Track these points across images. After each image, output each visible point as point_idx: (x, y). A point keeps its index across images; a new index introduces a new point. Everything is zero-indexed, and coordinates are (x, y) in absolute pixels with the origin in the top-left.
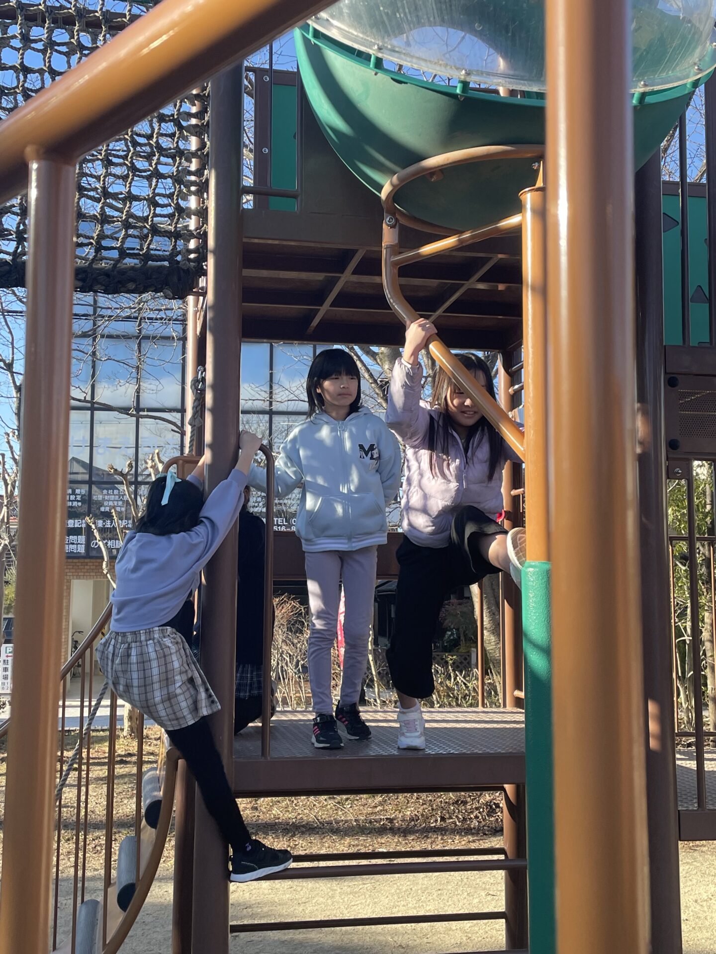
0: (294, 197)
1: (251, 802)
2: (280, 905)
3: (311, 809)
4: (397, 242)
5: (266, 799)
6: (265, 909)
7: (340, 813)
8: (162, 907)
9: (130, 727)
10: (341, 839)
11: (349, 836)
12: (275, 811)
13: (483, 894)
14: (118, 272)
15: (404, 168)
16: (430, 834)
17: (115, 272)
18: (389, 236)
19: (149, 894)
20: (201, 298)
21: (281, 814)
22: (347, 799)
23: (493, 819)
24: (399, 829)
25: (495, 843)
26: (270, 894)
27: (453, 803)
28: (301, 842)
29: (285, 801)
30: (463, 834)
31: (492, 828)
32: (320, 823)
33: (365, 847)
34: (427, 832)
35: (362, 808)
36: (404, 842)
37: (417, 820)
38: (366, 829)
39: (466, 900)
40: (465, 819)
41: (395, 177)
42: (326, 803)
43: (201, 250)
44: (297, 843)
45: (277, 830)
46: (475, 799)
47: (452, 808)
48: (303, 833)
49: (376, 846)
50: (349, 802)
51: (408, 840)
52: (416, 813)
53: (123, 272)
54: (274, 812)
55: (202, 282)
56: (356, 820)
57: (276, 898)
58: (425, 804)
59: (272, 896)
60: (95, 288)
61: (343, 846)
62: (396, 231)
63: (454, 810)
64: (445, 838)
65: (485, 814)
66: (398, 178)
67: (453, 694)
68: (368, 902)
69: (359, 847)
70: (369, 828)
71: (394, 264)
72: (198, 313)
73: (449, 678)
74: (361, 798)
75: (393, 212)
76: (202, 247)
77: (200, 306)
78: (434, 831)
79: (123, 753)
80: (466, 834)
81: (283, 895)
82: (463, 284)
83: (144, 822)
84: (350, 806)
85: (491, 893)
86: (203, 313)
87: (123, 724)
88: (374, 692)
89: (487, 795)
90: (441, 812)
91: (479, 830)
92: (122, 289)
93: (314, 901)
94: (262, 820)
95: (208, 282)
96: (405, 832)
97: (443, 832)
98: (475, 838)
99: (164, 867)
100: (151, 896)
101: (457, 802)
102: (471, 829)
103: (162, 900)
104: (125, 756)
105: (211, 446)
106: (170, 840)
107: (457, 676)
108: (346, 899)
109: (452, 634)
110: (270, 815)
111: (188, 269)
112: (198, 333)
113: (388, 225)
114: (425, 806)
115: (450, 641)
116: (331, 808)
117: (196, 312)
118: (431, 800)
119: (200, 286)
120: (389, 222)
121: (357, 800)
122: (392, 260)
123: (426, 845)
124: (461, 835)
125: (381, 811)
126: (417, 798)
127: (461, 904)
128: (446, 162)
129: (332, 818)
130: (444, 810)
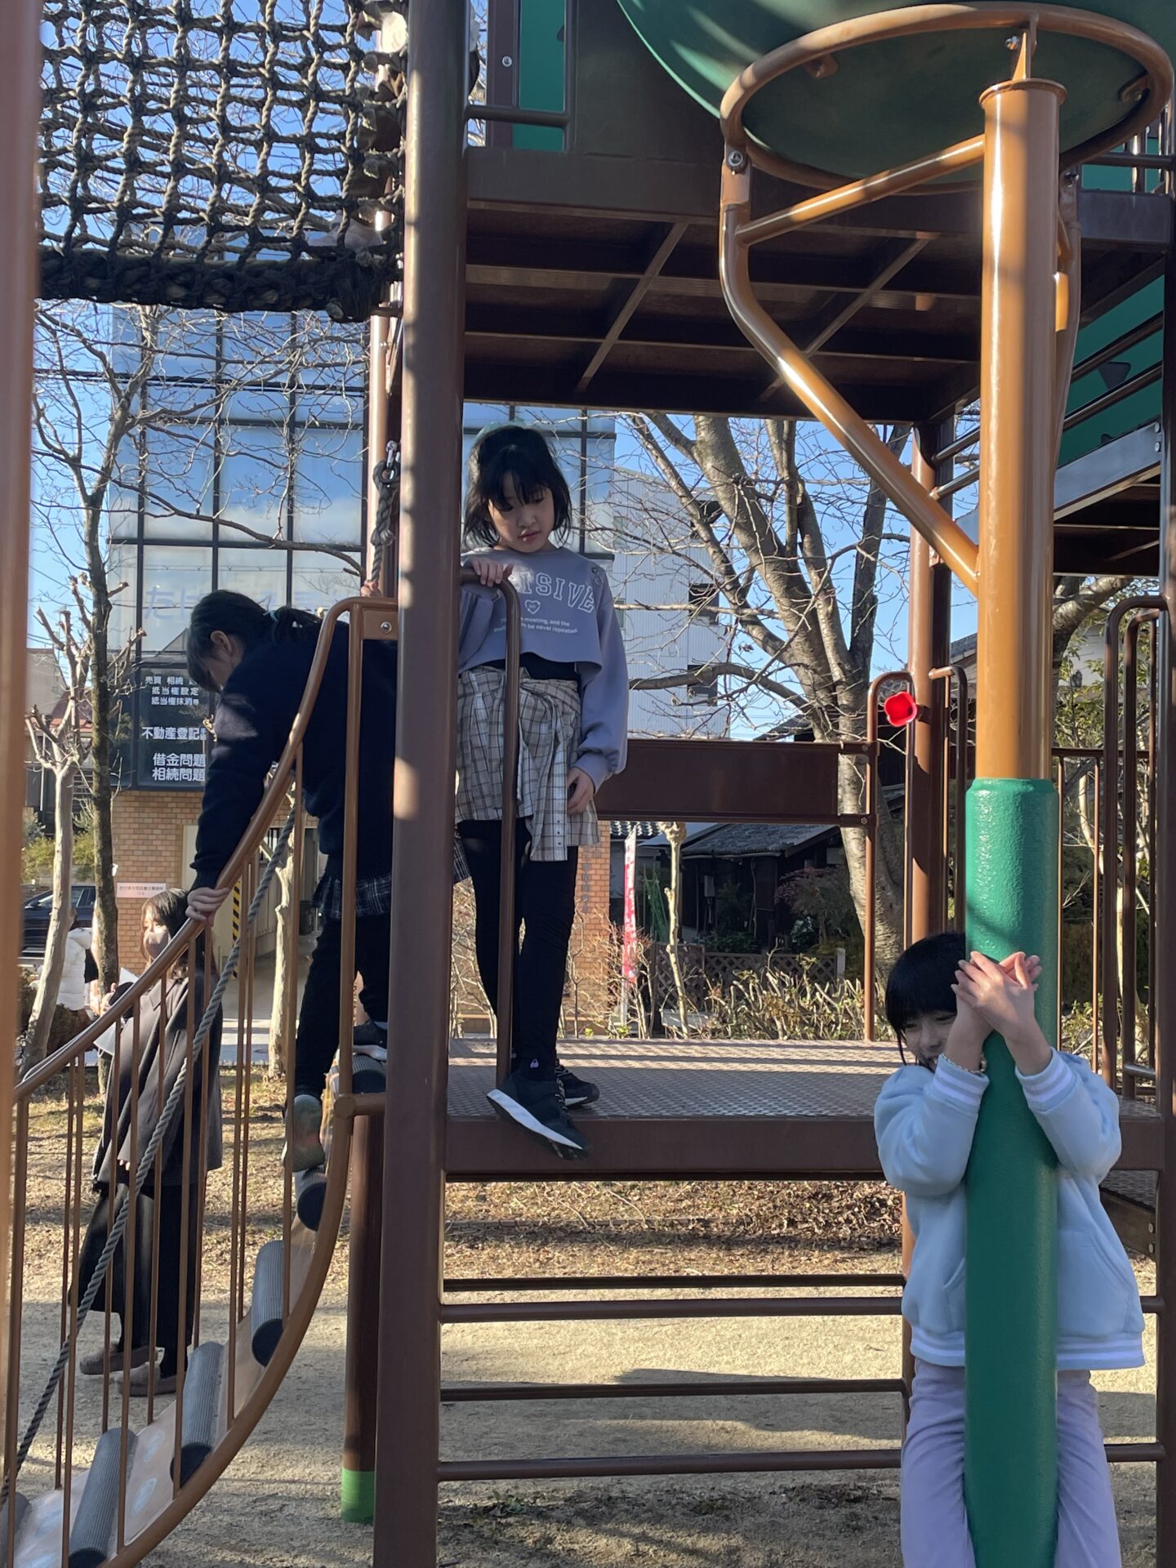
0: (559, 124)
1: (475, 1188)
2: (522, 1355)
3: (573, 1202)
4: (746, 199)
5: (500, 1184)
6: (498, 1363)
7: (622, 1209)
8: (329, 1354)
9: (278, 1062)
10: (624, 1251)
11: (636, 1247)
12: (515, 1203)
13: (860, 1346)
14: (248, 272)
15: (766, 49)
16: (771, 1247)
17: (243, 273)
18: (733, 188)
19: (307, 1333)
20: (393, 320)
21: (525, 1209)
22: (633, 1187)
23: (876, 1224)
24: (719, 1237)
25: (880, 1264)
26: (506, 1338)
27: (809, 1198)
28: (557, 1254)
29: (532, 1188)
30: (825, 1247)
31: (874, 1239)
32: (589, 1224)
33: (663, 1265)
34: (764, 1244)
35: (657, 1201)
36: (727, 1259)
37: (749, 1224)
38: (664, 1235)
39: (831, 1357)
40: (828, 1225)
41: (749, 71)
42: (598, 1193)
43: (393, 234)
44: (550, 1256)
45: (518, 1234)
46: (844, 1192)
47: (808, 1205)
48: (560, 1240)
49: (682, 1263)
50: (636, 1191)
51: (734, 1255)
52: (747, 1211)
53: (258, 271)
54: (512, 1205)
55: (395, 292)
56: (648, 1222)
57: (516, 1345)
58: (763, 1197)
59: (510, 1340)
60: (209, 300)
61: (626, 1263)
62: (746, 178)
63: (810, 1209)
64: (796, 1253)
65: (861, 1216)
66: (756, 73)
67: (809, 1020)
68: (668, 1356)
69: (653, 1266)
70: (669, 1235)
71: (744, 240)
72: (389, 352)
73: (802, 993)
74: (656, 1186)
75: (741, 145)
76: (394, 230)
77: (390, 339)
78: (777, 1242)
79: (267, 1105)
80: (831, 1248)
81: (528, 1339)
82: (857, 295)
83: (297, 1219)
84: (636, 1198)
85: (873, 1345)
86: (395, 352)
87: (267, 1058)
88: (678, 1016)
89: (866, 1185)
90: (789, 1212)
91: (851, 1242)
92: (256, 304)
93: (579, 1351)
94: (493, 1217)
95: (405, 293)
96: (728, 1243)
97: (793, 1245)
98: (845, 1255)
99: (334, 1289)
100: (311, 1336)
101: (814, 1196)
102: (839, 1241)
103: (330, 1344)
104: (270, 1109)
105: (409, 576)
106: (343, 1246)
107: (816, 990)
108: (631, 1349)
109: (805, 925)
110: (506, 1209)
111: (370, 268)
112: (388, 388)
113: (732, 169)
114: (762, 1201)
115: (801, 936)
116: (607, 1201)
117: (384, 351)
118: (772, 1192)
119: (392, 300)
120: (734, 161)
121: (650, 1189)
122: (737, 233)
123: (763, 1265)
124: (822, 1250)
125: (690, 1207)
126: (750, 1188)
127: (823, 1363)
128: (845, 39)
129: (609, 1218)
130: (794, 1207)
